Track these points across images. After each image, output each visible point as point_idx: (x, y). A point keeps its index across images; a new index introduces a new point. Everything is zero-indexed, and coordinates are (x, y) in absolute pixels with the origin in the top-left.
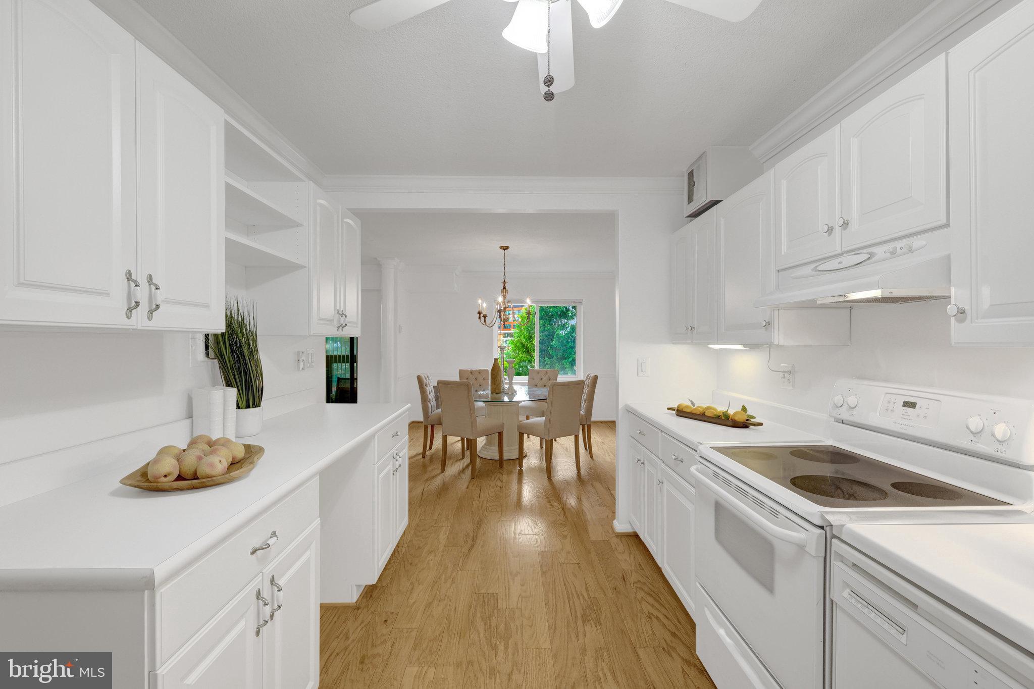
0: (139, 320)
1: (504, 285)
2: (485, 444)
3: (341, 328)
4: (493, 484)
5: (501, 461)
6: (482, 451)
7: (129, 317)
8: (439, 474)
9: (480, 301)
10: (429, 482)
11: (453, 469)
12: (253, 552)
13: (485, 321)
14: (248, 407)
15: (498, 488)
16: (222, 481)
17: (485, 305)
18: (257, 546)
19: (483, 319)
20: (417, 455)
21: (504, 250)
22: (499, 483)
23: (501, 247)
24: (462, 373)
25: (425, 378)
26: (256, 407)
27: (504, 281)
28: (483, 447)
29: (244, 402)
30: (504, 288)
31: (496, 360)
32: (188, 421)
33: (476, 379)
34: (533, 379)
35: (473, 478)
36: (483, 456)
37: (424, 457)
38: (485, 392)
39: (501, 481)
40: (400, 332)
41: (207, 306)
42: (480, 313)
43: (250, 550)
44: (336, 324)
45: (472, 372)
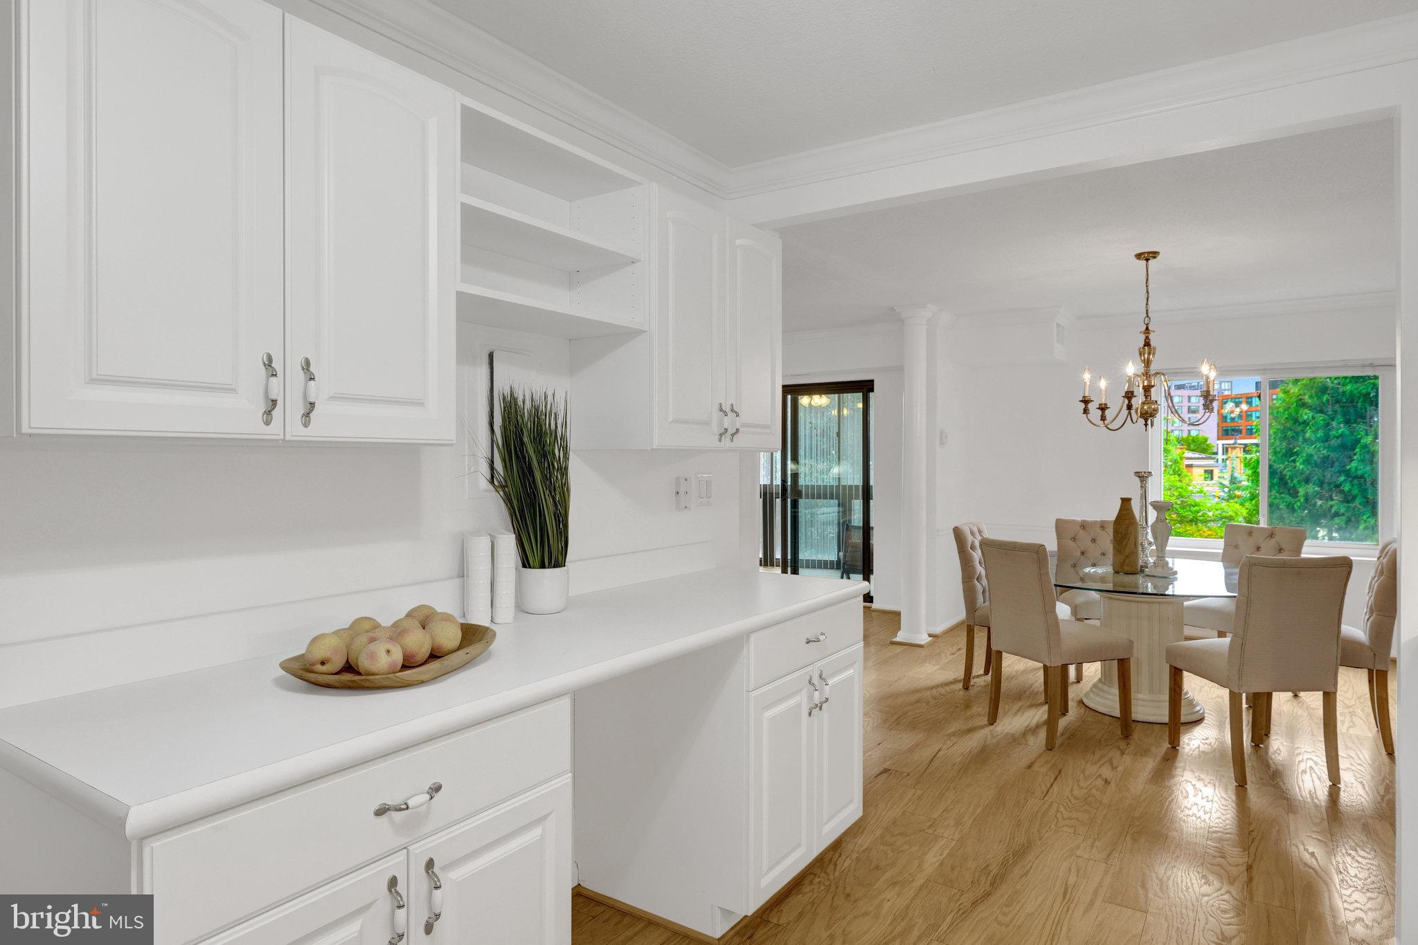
0: (288, 425)
1: (1147, 338)
2: (1100, 680)
3: (728, 435)
4: (1091, 769)
5: (1126, 724)
6: (1092, 695)
7: (267, 423)
8: (982, 727)
9: (1087, 377)
10: (954, 739)
11: (1014, 721)
12: (381, 812)
13: (1103, 418)
14: (543, 566)
15: (1100, 783)
16: (387, 683)
17: (1103, 384)
18: (390, 802)
19: (1095, 414)
20: (956, 681)
21: (1147, 260)
22: (1106, 772)
23: (1139, 256)
24: (1061, 527)
25: (972, 533)
26: (554, 567)
27: (1147, 329)
28: (1095, 686)
29: (538, 559)
30: (1147, 344)
31: (1126, 502)
32: (457, 582)
33: (1094, 540)
34: (1236, 547)
35: (1050, 747)
36: (1091, 705)
37: (966, 688)
38: (1100, 570)
39: (1114, 768)
40: (942, 443)
41: (420, 404)
42: (1086, 401)
43: (375, 806)
44: (716, 429)
45: (1084, 525)
